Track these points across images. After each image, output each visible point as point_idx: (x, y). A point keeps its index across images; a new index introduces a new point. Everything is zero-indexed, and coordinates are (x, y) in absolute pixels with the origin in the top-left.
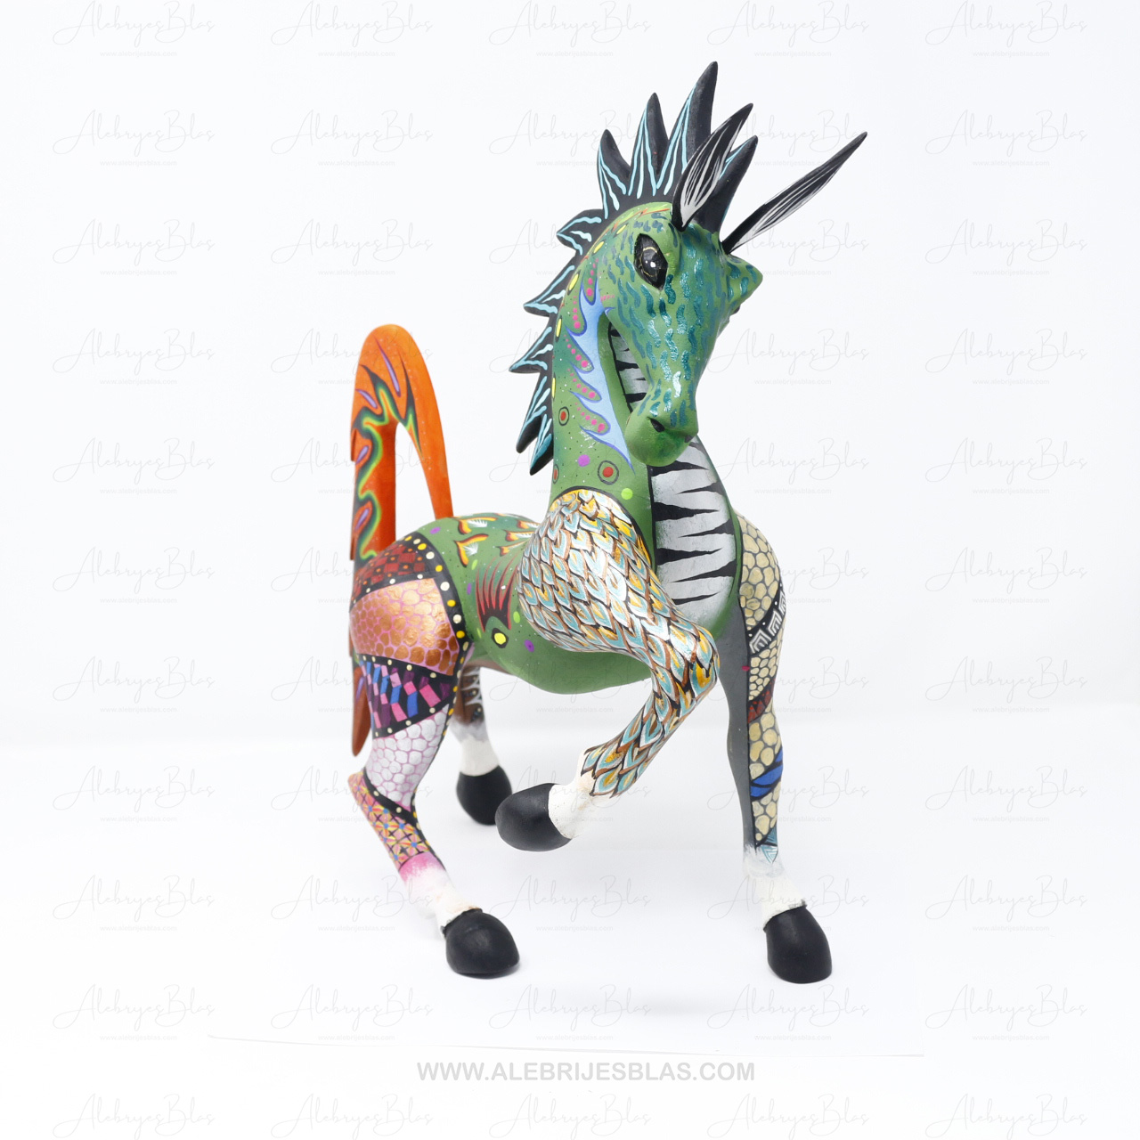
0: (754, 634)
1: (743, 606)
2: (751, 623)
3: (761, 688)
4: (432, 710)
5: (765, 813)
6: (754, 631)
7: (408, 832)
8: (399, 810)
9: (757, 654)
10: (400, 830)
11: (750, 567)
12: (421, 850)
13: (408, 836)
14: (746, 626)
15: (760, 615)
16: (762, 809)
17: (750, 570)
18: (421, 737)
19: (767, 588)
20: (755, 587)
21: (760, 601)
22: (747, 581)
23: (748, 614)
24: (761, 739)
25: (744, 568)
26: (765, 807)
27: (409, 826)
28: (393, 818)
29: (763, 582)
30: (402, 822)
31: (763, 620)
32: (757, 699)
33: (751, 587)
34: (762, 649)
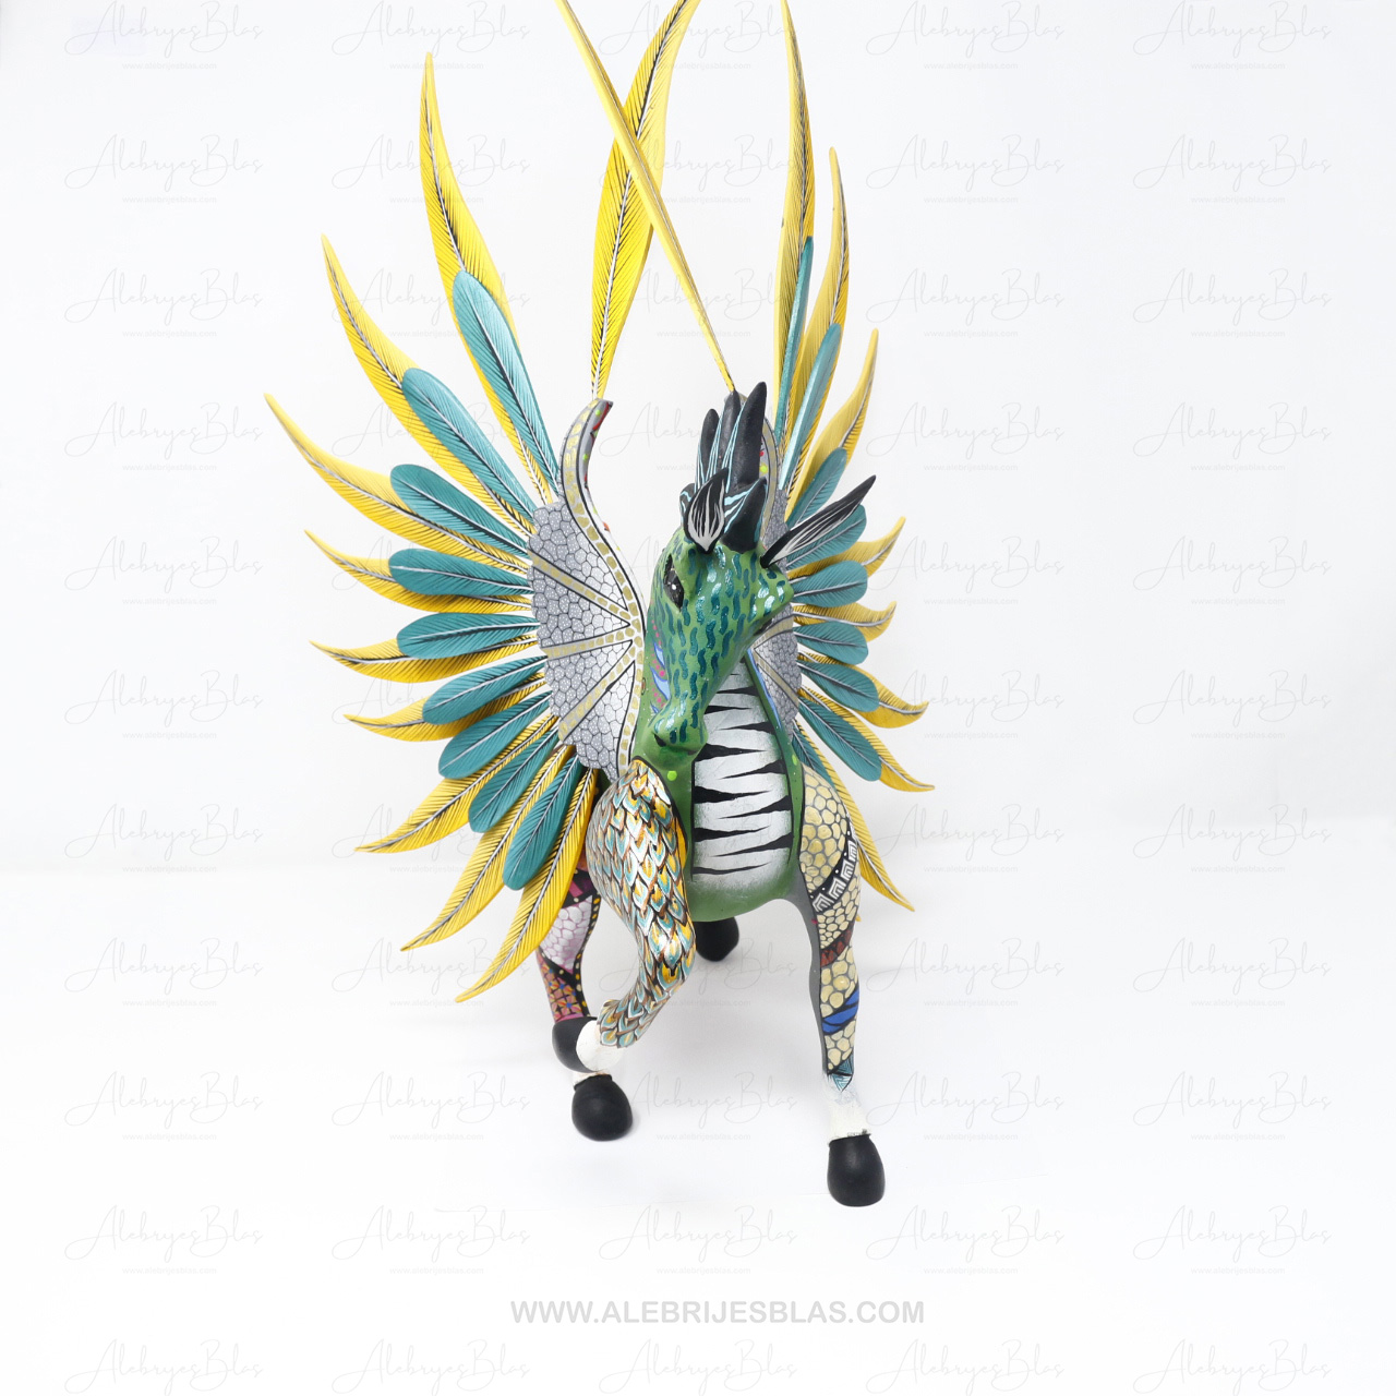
0: (815, 896)
1: (803, 871)
2: (811, 887)
3: (831, 940)
4: (576, 900)
5: (836, 1047)
6: (815, 893)
7: (566, 993)
8: (561, 972)
9: (821, 913)
10: (560, 990)
11: (810, 838)
12: (573, 1010)
13: (565, 997)
14: (807, 889)
15: (819, 882)
16: (833, 1044)
17: (809, 841)
18: (569, 919)
19: (827, 858)
20: (814, 856)
21: (819, 869)
22: (806, 851)
23: (808, 879)
24: (831, 983)
25: (803, 839)
26: (836, 1042)
27: (569, 987)
28: (556, 978)
29: (823, 852)
30: (563, 983)
31: (822, 886)
32: (828, 948)
33: (809, 856)
34: (825, 910)
